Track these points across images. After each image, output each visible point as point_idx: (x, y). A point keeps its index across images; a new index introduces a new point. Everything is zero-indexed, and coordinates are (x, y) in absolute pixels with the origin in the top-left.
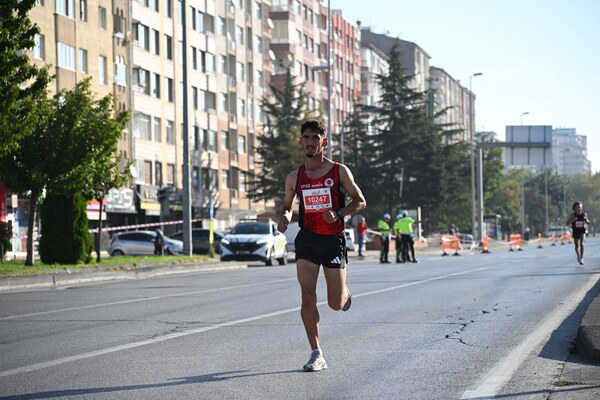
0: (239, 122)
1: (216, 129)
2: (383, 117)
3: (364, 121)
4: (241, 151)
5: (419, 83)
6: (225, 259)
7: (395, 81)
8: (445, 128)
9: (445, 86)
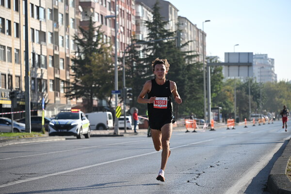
0: (60, 50)
1: (46, 55)
2: (149, 47)
3: (138, 49)
4: (61, 68)
5: (171, 26)
6: (52, 135)
7: (156, 25)
8: (187, 54)
9: (188, 28)
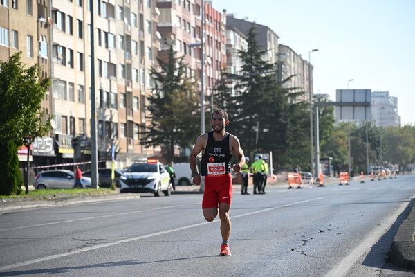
0: (134, 86)
1: (116, 92)
2: (243, 83)
3: (229, 86)
4: (135, 108)
5: (270, 57)
6: (123, 191)
7: (252, 55)
8: (290, 91)
9: (290, 59)
